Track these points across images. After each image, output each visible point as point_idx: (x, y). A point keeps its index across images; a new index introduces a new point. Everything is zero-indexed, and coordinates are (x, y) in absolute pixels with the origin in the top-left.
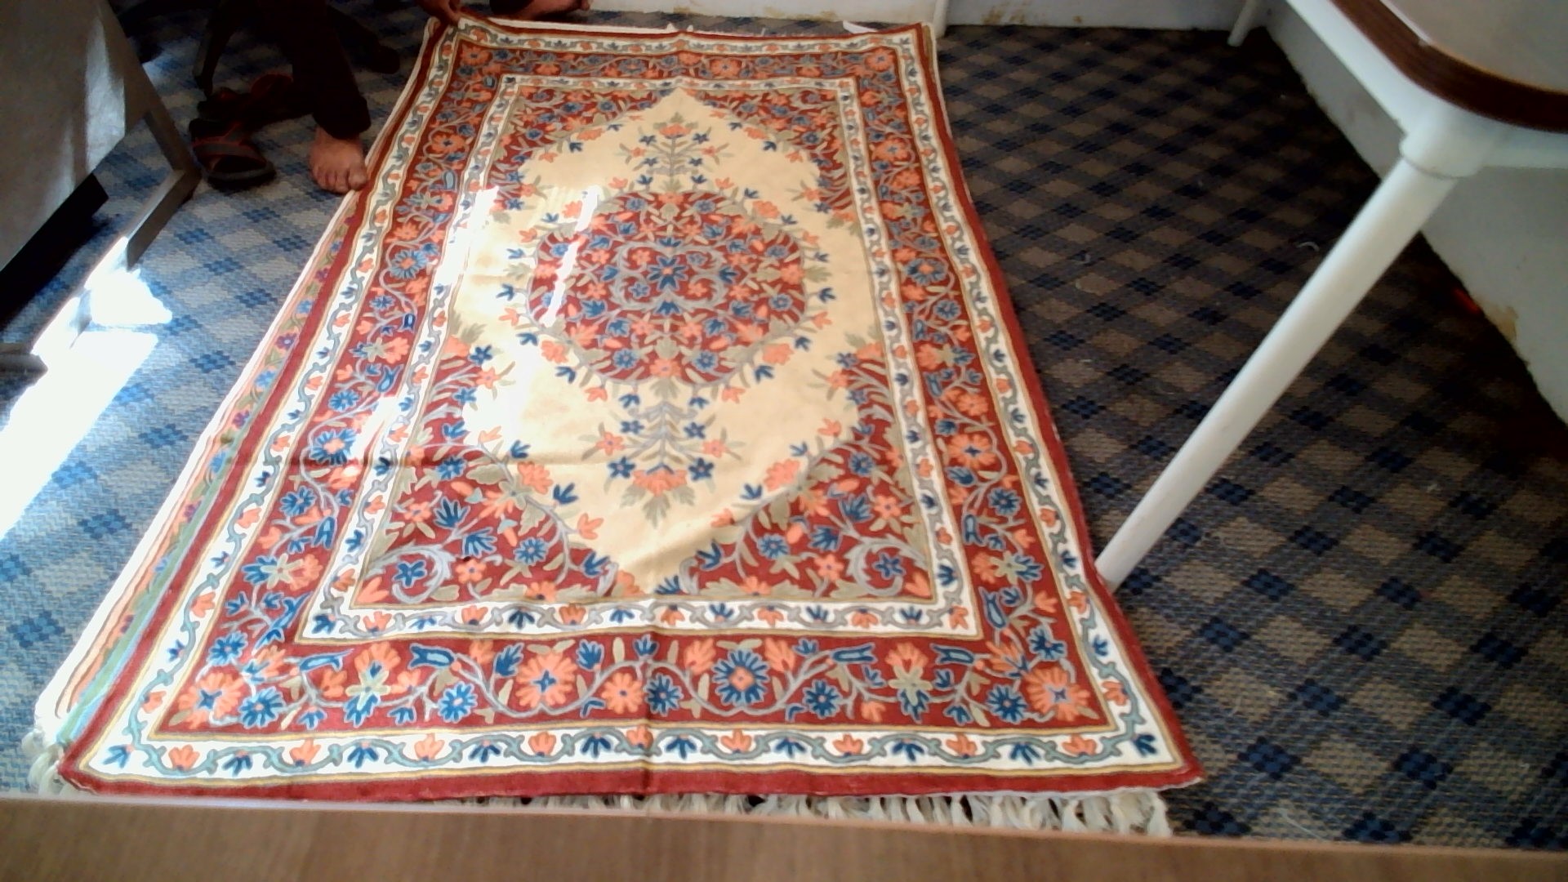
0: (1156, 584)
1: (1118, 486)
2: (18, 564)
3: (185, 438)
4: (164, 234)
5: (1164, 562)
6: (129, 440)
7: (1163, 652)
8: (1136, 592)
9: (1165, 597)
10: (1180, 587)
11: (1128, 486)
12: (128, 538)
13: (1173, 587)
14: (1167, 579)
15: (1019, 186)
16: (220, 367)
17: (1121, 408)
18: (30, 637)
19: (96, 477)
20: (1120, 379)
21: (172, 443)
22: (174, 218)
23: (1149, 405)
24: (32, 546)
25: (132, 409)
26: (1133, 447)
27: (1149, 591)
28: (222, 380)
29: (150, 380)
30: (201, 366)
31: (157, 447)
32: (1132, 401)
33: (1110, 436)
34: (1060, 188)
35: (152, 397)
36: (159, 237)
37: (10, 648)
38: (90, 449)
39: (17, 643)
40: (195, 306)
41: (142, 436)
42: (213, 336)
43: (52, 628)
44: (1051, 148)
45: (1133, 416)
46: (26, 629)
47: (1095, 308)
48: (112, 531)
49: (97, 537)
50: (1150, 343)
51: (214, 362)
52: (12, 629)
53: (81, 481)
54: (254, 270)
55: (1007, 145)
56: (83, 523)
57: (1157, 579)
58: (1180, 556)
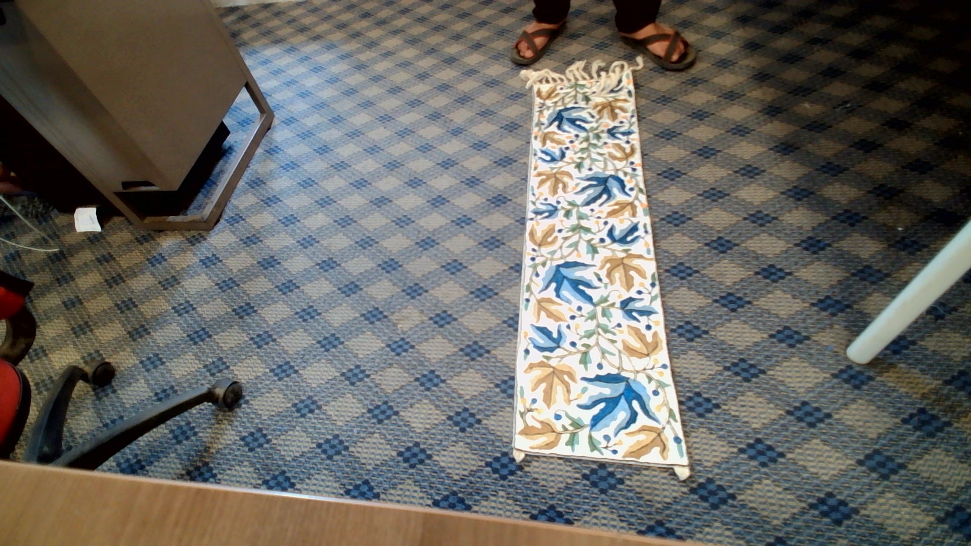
0: (912, 347)
1: (880, 275)
2: (206, 333)
3: (279, 263)
4: (259, 151)
5: (918, 330)
6: (252, 265)
7: (919, 396)
8: (895, 352)
9: (920, 357)
10: (932, 349)
11: (887, 275)
12: (256, 318)
13: (927, 349)
14: (923, 343)
15: (791, 59)
16: (293, 223)
17: (882, 217)
18: (214, 371)
19: (238, 285)
20: (878, 195)
21: (272, 266)
22: (263, 141)
23: (905, 215)
24: (211, 323)
25: (252, 248)
26: (890, 246)
27: (905, 351)
28: (294, 230)
29: (259, 233)
30: (283, 223)
31: (266, 268)
32: (890, 212)
33: (872, 238)
34: (824, 56)
35: (261, 241)
36: (257, 152)
37: (206, 376)
38: (235, 271)
39: (208, 374)
40: (277, 190)
41: (259, 263)
42: (288, 206)
43: (224, 366)
44: (814, 29)
45: (890, 222)
46: (212, 367)
47: (856, 143)
48: (248, 314)
49: (241, 317)
50: (903, 167)
51: (289, 220)
52: (205, 366)
53: (231, 288)
54: (305, 167)
55: (780, 29)
56: (234, 310)
57: (914, 343)
58: (933, 326)
